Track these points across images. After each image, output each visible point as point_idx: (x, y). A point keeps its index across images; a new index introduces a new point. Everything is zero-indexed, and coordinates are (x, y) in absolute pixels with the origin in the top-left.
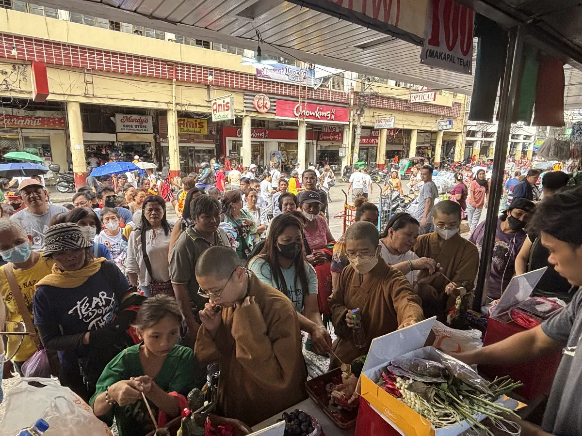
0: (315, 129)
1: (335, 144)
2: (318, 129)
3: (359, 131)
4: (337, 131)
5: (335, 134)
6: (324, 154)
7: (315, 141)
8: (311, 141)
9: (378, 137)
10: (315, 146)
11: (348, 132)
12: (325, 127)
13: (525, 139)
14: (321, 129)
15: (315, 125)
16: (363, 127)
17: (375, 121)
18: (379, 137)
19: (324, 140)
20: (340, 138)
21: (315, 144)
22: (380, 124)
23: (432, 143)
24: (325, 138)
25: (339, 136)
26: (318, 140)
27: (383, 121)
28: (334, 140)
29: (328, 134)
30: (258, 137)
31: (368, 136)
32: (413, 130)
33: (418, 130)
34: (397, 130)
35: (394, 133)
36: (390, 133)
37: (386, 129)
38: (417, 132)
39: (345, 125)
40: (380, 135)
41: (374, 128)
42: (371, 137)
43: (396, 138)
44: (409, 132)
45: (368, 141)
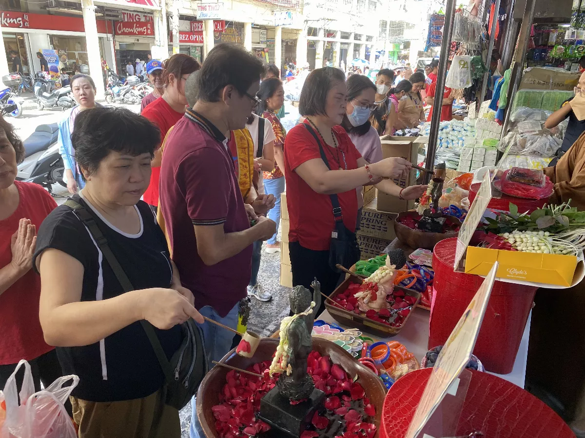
0: (108, 15)
1: (142, 40)
2: (114, 16)
3: (175, 22)
4: (143, 20)
5: (141, 25)
6: (126, 56)
7: (110, 35)
8: (104, 35)
9: (202, 31)
10: (112, 42)
11: (160, 22)
12: (124, 14)
13: (367, 40)
14: (117, 16)
15: (107, 10)
16: (182, 17)
17: (195, 7)
18: (204, 33)
19: (124, 33)
20: (149, 32)
21: (111, 39)
22: (204, 12)
23: (268, 43)
24: (127, 30)
25: (147, 29)
26: (115, 34)
27: (207, 8)
28: (141, 33)
29: (129, 25)
30: (12, 25)
31: (187, 31)
32: (246, 23)
33: (252, 24)
34: (227, 22)
35: (222, 26)
36: (216, 27)
37: (212, 21)
38: (250, 26)
39: (156, 11)
40: (204, 29)
41: (196, 18)
42: (191, 31)
43: (225, 36)
44: (240, 26)
45: (189, 37)
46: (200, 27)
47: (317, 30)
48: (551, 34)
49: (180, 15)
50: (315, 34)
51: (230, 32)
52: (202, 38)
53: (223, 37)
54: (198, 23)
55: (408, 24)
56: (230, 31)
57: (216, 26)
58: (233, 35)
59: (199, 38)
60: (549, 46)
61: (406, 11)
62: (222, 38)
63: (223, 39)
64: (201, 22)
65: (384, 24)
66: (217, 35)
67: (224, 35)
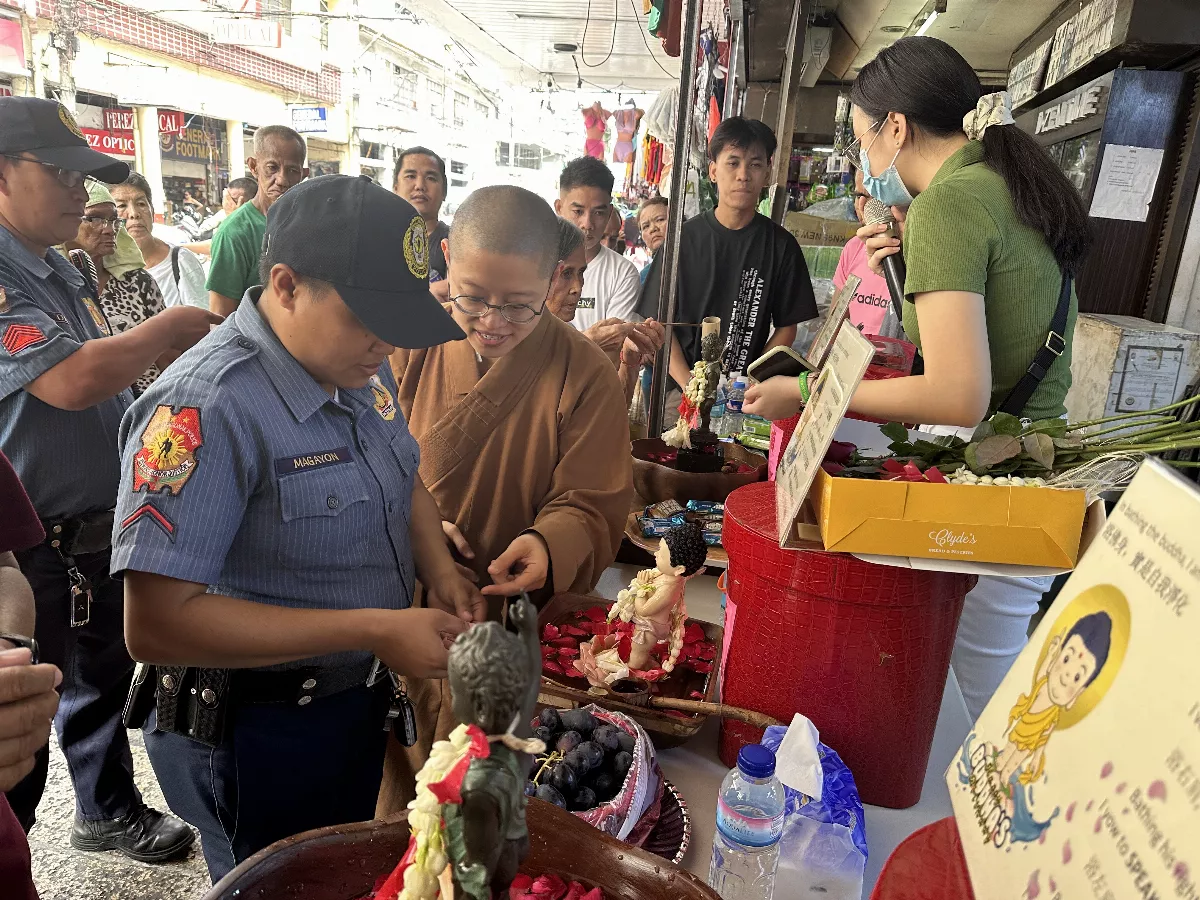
16: (83, 98)
31: (96, 127)
32: (231, 122)
33: (244, 124)
34: (188, 116)
35: (178, 124)
36: (164, 126)
37: (155, 109)
38: (241, 129)
39: (19, 77)
40: (136, 126)
41: (115, 101)
42: (106, 129)
43: (183, 144)
44: (220, 128)
45: (100, 141)
46: (126, 121)
47: (378, 148)
48: (803, 163)
49: (79, 92)
50: (374, 155)
51: (196, 138)
52: (133, 145)
53: (180, 146)
54: (122, 113)
55: (547, 152)
56: (195, 136)
57: (164, 123)
58: (201, 144)
59: (124, 144)
60: (801, 184)
61: (553, 112)
62: (178, 148)
63: (180, 151)
64: (127, 109)
65: (505, 148)
66: (167, 142)
67: (182, 141)
